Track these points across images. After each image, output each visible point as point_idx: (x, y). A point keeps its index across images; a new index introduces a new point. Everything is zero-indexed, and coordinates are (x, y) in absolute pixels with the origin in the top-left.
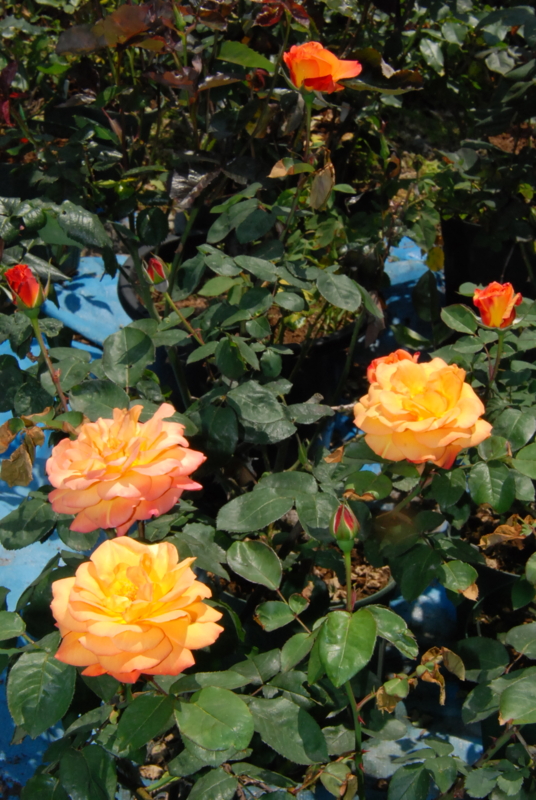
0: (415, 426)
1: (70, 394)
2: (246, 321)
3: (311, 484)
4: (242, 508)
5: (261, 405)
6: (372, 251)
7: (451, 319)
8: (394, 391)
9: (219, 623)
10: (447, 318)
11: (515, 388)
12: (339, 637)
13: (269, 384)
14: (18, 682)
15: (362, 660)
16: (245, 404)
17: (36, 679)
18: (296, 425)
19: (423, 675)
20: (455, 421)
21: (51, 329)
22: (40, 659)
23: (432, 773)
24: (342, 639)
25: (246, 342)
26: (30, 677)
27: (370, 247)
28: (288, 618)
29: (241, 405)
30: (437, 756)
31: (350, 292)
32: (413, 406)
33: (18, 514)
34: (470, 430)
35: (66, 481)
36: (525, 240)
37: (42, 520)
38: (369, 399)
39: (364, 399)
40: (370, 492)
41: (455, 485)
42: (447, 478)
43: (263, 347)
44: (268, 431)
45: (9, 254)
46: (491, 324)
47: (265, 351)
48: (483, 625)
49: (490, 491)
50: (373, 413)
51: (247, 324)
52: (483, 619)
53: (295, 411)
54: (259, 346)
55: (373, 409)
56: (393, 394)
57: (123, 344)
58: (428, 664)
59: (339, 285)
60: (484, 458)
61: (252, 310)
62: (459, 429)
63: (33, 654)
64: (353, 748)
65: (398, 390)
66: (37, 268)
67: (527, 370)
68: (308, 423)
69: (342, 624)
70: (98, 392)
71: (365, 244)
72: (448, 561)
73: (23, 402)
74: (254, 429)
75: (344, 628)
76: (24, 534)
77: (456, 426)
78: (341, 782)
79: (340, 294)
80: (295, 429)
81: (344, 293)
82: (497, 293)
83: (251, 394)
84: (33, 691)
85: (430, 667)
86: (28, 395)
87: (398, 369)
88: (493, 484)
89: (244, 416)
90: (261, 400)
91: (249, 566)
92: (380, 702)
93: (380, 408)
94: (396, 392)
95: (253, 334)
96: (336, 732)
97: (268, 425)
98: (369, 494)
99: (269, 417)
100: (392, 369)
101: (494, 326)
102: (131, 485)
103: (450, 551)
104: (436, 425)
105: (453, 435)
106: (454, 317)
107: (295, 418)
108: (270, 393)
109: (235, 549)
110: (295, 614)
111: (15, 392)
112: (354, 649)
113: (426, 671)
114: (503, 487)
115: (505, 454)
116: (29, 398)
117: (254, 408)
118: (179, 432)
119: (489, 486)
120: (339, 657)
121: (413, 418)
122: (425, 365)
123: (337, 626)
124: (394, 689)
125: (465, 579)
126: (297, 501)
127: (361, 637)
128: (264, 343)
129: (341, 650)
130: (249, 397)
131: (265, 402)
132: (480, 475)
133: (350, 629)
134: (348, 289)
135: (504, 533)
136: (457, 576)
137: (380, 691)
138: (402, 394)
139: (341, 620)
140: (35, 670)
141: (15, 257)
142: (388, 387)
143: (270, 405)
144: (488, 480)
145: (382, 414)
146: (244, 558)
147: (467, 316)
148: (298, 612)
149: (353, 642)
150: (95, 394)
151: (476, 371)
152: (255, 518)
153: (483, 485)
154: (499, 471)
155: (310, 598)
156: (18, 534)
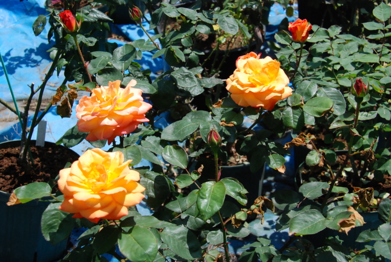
0: (254, 90)
1: (97, 75)
2: (181, 39)
3: (208, 117)
4: (174, 129)
5: (187, 78)
6: (257, 7)
7: (279, 38)
8: (245, 72)
9: (142, 193)
10: (278, 37)
11: (317, 69)
12: (207, 195)
13: (192, 69)
14: (47, 218)
15: (217, 207)
16: (179, 78)
17: (56, 216)
18: (204, 88)
19: (254, 210)
20: (274, 87)
21: (91, 42)
22: (58, 206)
23: (259, 254)
24: (209, 196)
25: (180, 49)
26: (53, 215)
27: (256, 6)
28: (190, 183)
29: (177, 79)
30: (262, 246)
31: (233, 25)
32: (254, 80)
33: (71, 131)
34: (282, 92)
35: (82, 116)
36: (329, 3)
37: (82, 134)
38: (234, 77)
39: (231, 77)
40: (232, 122)
41: (276, 118)
42: (272, 114)
43: (190, 51)
44: (191, 91)
45: (85, 9)
46: (297, 40)
47: (191, 53)
48: (303, 174)
49: (292, 121)
50: (234, 83)
51: (182, 40)
52: (303, 171)
53: (205, 81)
54: (188, 51)
55: (235, 81)
56: (245, 74)
57: (124, 52)
58: (257, 205)
59: (229, 22)
60: (290, 105)
61: (185, 34)
62: (276, 92)
63: (55, 204)
64: (223, 242)
65: (247, 72)
66: (98, 15)
67: (320, 61)
68: (210, 87)
69: (209, 189)
70: (109, 73)
71: (253, 4)
72: (272, 153)
73: (78, 77)
74: (184, 90)
75: (210, 190)
76: (74, 141)
77: (274, 90)
78: (215, 259)
79: (229, 26)
80: (203, 90)
81: (231, 26)
82: (299, 24)
83: (182, 74)
84: (55, 223)
85: (257, 206)
86: (81, 73)
87: (248, 62)
88: (294, 118)
89: (178, 84)
90: (187, 76)
91: (172, 157)
92: (233, 222)
93: (238, 82)
94: (247, 73)
95: (184, 45)
96: (216, 234)
97: (191, 88)
98: (232, 123)
99: (191, 84)
100: (245, 61)
101: (298, 40)
102: (113, 120)
103: (274, 149)
104: (264, 89)
105: (273, 95)
106: (281, 37)
107: (204, 85)
108: (191, 73)
109: (166, 149)
110: (193, 180)
111: (75, 72)
112: (214, 202)
113: (256, 208)
114: (299, 119)
115: (300, 103)
116: (82, 75)
117: (184, 80)
118: (139, 94)
119: (292, 118)
120: (207, 205)
121: (253, 86)
122: (262, 60)
123: (207, 190)
124: (240, 216)
125: (279, 163)
126: (200, 125)
127: (218, 196)
128: (191, 49)
129: (208, 202)
130: (181, 75)
131: (189, 77)
132: (288, 112)
133: (213, 192)
134: (233, 24)
135: (297, 142)
136: (276, 161)
137: (234, 217)
138: (249, 74)
139: (209, 186)
140: (56, 212)
141: (88, 10)
142: (242, 70)
143: (191, 78)
144: (292, 116)
145: (238, 84)
146: (171, 154)
147: (287, 36)
148: (195, 179)
149: (214, 198)
150: (108, 74)
151: (291, 62)
152: (179, 134)
153: (289, 118)
154: (297, 111)
155: (202, 172)
156: (71, 140)
